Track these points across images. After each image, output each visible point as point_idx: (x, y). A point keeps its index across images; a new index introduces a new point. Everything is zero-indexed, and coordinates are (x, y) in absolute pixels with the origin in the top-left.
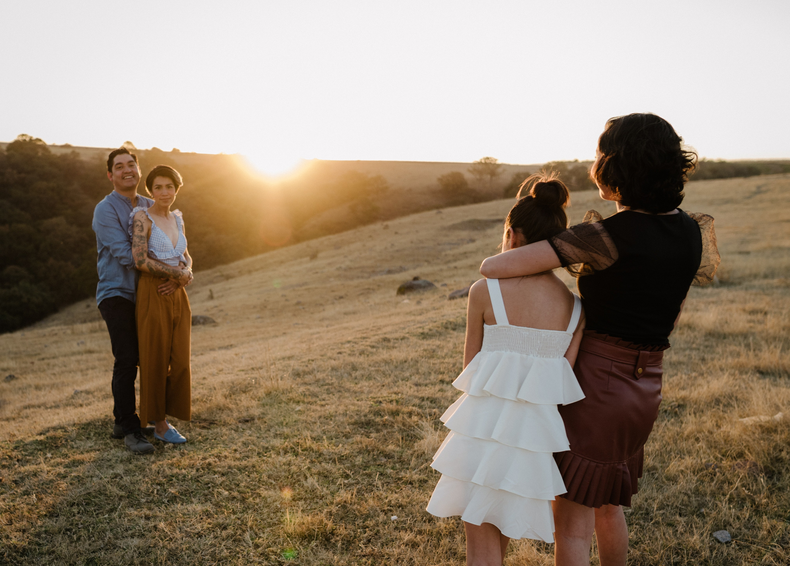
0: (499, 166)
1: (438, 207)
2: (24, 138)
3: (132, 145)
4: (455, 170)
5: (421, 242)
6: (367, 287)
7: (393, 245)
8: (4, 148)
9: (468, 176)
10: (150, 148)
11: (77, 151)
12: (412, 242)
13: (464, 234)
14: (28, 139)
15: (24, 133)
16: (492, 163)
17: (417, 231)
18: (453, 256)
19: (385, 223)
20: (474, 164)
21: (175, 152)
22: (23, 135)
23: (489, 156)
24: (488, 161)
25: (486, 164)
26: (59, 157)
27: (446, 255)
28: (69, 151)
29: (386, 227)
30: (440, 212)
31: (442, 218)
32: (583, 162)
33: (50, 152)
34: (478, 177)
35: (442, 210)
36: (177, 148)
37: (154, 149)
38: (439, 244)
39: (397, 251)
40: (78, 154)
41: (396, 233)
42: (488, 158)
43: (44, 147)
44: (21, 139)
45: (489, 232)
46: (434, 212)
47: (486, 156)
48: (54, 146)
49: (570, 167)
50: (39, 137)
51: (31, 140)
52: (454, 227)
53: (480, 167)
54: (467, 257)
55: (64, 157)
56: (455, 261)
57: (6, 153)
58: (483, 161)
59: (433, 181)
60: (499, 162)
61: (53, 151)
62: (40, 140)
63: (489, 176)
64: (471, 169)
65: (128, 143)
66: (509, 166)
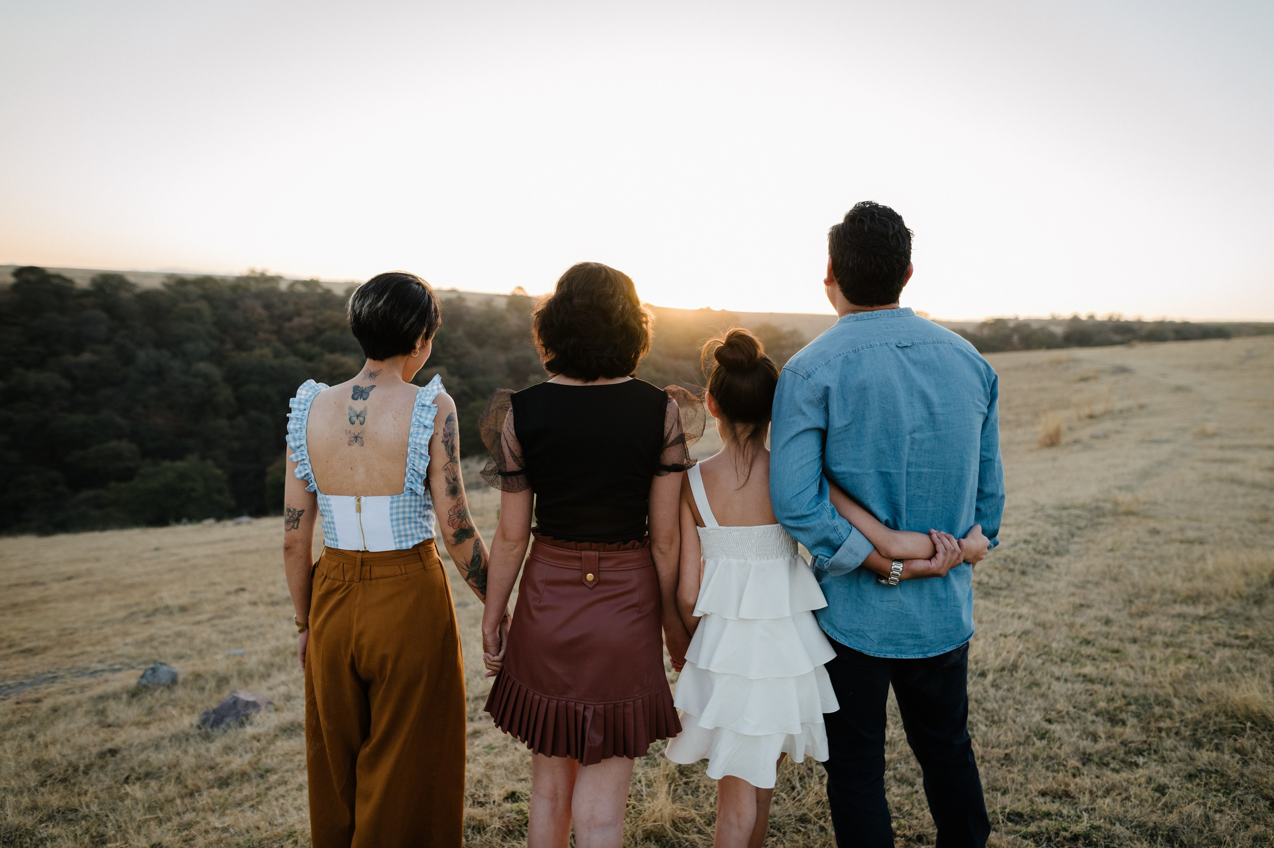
3: (524, 291)
28: (454, 296)
49: (1011, 325)
65: (520, 288)
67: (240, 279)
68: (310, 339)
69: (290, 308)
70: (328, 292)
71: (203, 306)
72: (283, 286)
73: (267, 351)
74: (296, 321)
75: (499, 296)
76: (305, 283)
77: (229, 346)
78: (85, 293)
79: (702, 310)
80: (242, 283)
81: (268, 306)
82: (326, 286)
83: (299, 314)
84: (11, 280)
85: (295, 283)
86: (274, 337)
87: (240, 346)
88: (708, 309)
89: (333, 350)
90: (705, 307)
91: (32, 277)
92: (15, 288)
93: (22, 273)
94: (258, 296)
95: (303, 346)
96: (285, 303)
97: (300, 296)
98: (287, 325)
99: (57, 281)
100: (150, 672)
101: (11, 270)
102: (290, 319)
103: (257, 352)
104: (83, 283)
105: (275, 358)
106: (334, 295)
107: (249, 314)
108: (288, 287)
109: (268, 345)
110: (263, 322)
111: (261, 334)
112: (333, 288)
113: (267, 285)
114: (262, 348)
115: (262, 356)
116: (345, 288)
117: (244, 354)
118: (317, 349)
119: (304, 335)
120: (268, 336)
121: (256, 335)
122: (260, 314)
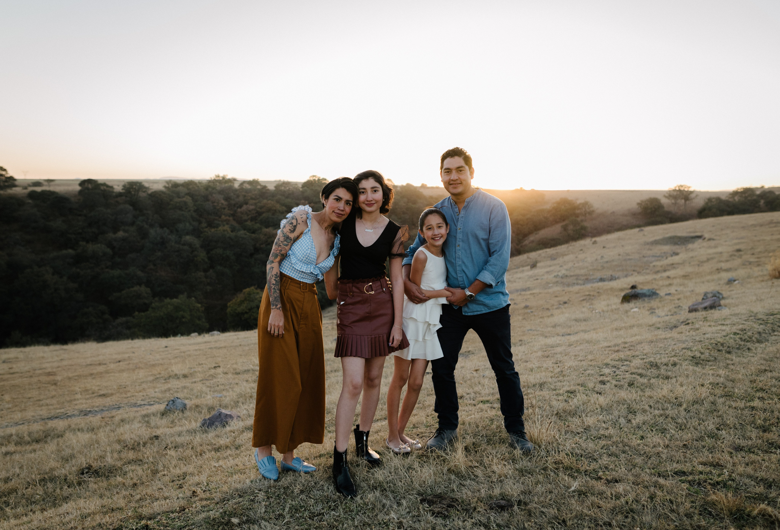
0: (692, 192)
1: (639, 226)
2: (314, 178)
3: (392, 182)
4: (653, 196)
5: (628, 255)
6: (588, 293)
7: (602, 257)
8: (300, 186)
9: (664, 201)
10: (404, 184)
12: (619, 255)
13: (666, 248)
14: (316, 179)
16: (686, 190)
17: (623, 246)
18: (661, 266)
19: (594, 239)
20: (670, 191)
21: (423, 186)
22: (314, 176)
23: (682, 184)
24: (682, 189)
25: (680, 190)
27: (654, 266)
29: (595, 242)
30: (642, 230)
31: (644, 235)
32: (769, 188)
34: (673, 201)
35: (643, 228)
36: (425, 183)
37: (408, 185)
38: (644, 257)
39: (607, 262)
41: (604, 247)
42: (682, 186)
44: (312, 179)
45: (690, 246)
46: (637, 230)
47: (679, 184)
49: (758, 192)
50: (325, 177)
51: (319, 180)
52: (656, 243)
53: (675, 193)
54: (674, 268)
56: (665, 271)
57: (301, 189)
58: (677, 189)
59: (633, 205)
60: (691, 189)
63: (683, 201)
64: (667, 195)
66: (700, 192)
67: (210, 181)
68: (252, 219)
69: (241, 199)
70: (265, 187)
71: (188, 199)
72: (236, 185)
73: (227, 227)
74: (245, 207)
76: (251, 183)
77: (204, 225)
78: (120, 195)
79: (517, 190)
80: (211, 184)
81: (227, 199)
82: (263, 184)
83: (246, 204)
84: (78, 188)
85: (244, 182)
86: (231, 218)
87: (210, 225)
88: (522, 190)
89: (267, 227)
90: (519, 188)
91: (90, 186)
92: (80, 192)
93: (83, 183)
94: (221, 192)
95: (249, 223)
96: (238, 196)
97: (247, 191)
98: (239, 210)
99: (102, 188)
100: (171, 402)
101: (79, 182)
102: (241, 207)
103: (221, 228)
104: (118, 189)
105: (232, 232)
106: (268, 190)
107: (215, 204)
108: (239, 186)
109: (227, 224)
110: (224, 209)
111: (223, 217)
112: (267, 185)
113: (226, 185)
114: (224, 226)
115: (224, 231)
116: (275, 185)
117: (213, 230)
118: (258, 225)
119: (250, 216)
120: (228, 218)
121: (220, 217)
122: (222, 204)
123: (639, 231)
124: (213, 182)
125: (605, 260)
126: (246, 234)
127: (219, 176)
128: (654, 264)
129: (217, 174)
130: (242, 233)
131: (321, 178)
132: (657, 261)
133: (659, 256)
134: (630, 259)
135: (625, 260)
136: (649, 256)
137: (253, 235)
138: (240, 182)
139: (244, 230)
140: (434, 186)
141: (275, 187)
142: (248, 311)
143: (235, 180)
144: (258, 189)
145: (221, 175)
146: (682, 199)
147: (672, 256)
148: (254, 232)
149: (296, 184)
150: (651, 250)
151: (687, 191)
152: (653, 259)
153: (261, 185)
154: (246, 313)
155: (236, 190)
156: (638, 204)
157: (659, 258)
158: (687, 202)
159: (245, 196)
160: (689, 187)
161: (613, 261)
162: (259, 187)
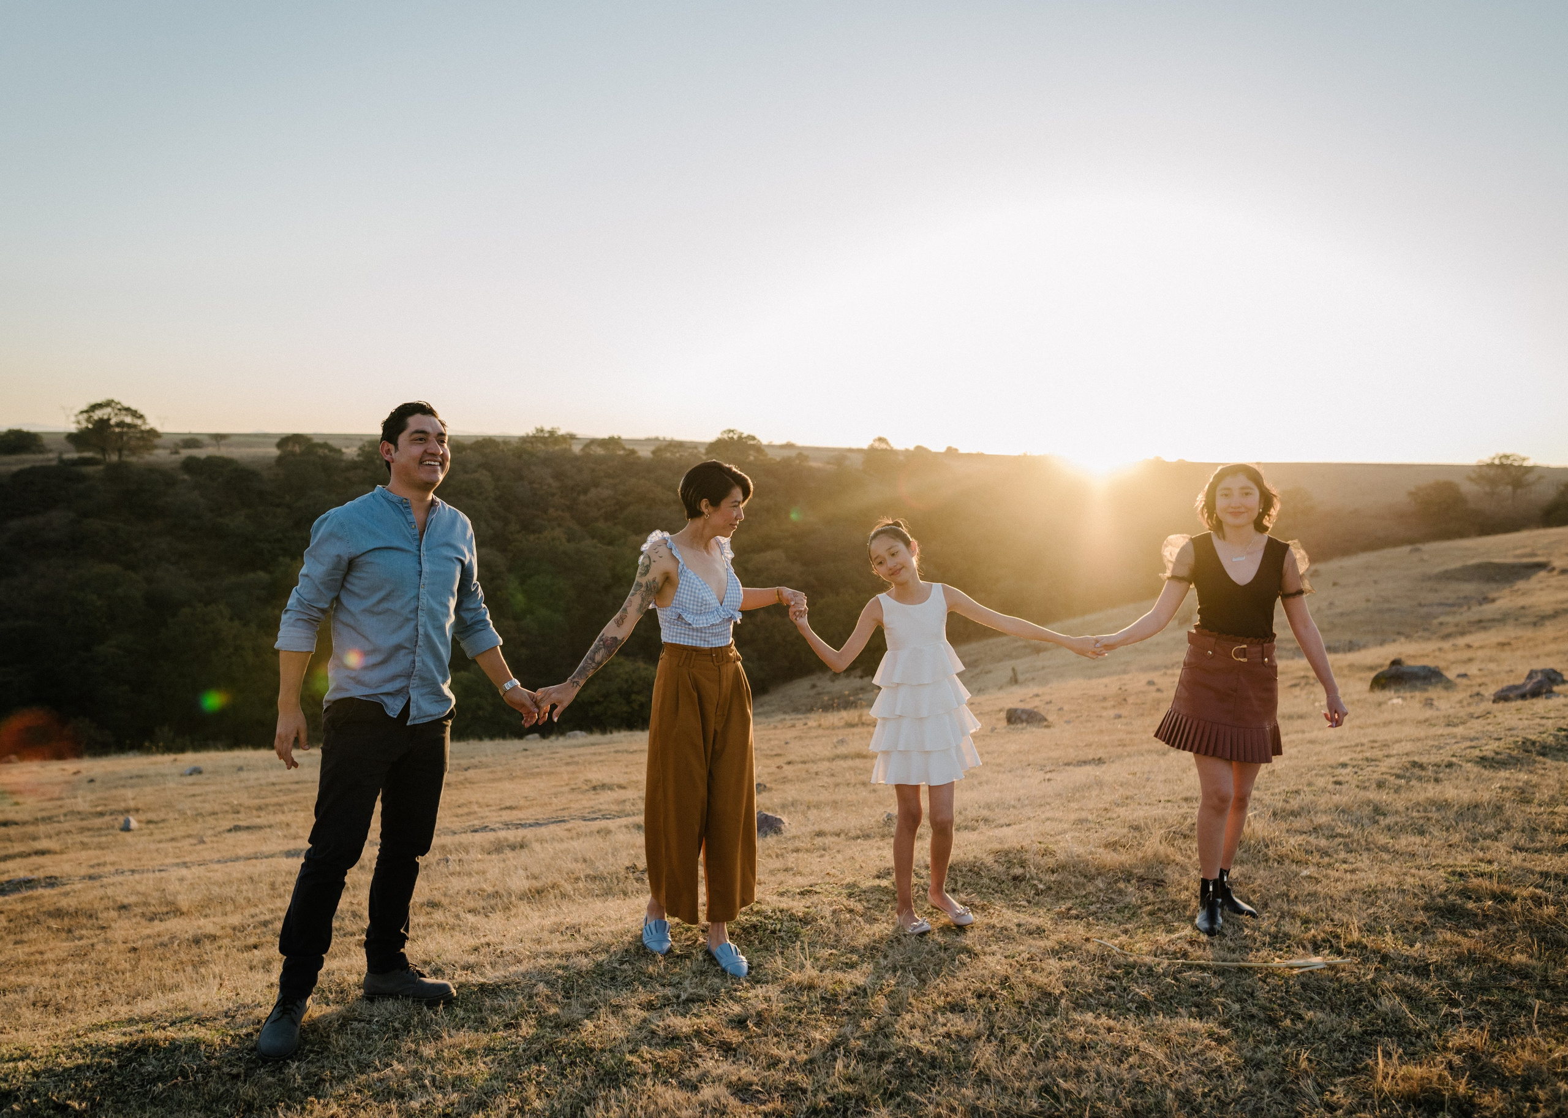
0: (1530, 470)
1: (1410, 541)
2: (731, 435)
3: (887, 443)
4: (1444, 478)
5: (1387, 600)
6: (1302, 674)
7: (1331, 604)
8: (703, 450)
9: (1468, 488)
10: (912, 448)
11: (805, 453)
12: (1368, 600)
13: (1469, 588)
14: (735, 437)
15: (732, 428)
16: (1516, 464)
17: (1376, 582)
18: (1457, 625)
20: (1479, 467)
22: (730, 431)
23: (1508, 452)
24: (1505, 462)
25: (1502, 466)
26: (779, 463)
27: (1441, 624)
28: (793, 453)
30: (1417, 550)
31: (1422, 560)
33: (766, 455)
34: (1488, 489)
35: (1421, 547)
36: (954, 446)
37: (918, 448)
38: (1420, 605)
39: (1342, 614)
40: (806, 458)
41: (1335, 584)
42: (1507, 457)
43: (759, 449)
44: (725, 436)
45: (1521, 585)
46: (1407, 549)
47: (1501, 453)
48: (771, 446)
50: (752, 434)
51: (740, 438)
52: (1448, 576)
53: (1492, 472)
54: (1485, 628)
55: (786, 462)
56: (1463, 634)
57: (704, 458)
58: (1497, 462)
59: (1399, 497)
60: (1529, 463)
61: (771, 454)
62: (754, 438)
63: (1510, 488)
64: (1473, 475)
65: (881, 440)
66: (1548, 469)
67: (524, 440)
69: (586, 476)
70: (633, 452)
71: (484, 476)
72: (577, 449)
73: (558, 532)
74: (593, 492)
75: (850, 450)
76: (605, 443)
77: (514, 527)
78: (353, 465)
80: (528, 447)
81: (558, 476)
82: (629, 447)
83: (596, 485)
84: (275, 452)
85: (593, 442)
86: (567, 515)
87: (527, 527)
91: (297, 449)
92: (280, 460)
93: (286, 441)
94: (547, 461)
95: (601, 524)
96: (580, 471)
97: (599, 460)
98: (582, 498)
99: (321, 452)
101: (277, 440)
102: (585, 491)
103: (547, 534)
104: (351, 452)
105: (569, 541)
106: (639, 458)
107: (536, 486)
108: (582, 450)
109: (560, 525)
110: (553, 495)
111: (551, 511)
112: (636, 448)
113: (557, 448)
114: (553, 529)
115: (553, 539)
116: (652, 448)
117: (532, 537)
118: (620, 529)
119: (603, 510)
120: (560, 513)
121: (545, 512)
122: (550, 486)
123: (1411, 551)
124: (532, 443)
125: (1339, 610)
126: (596, 547)
127: (542, 431)
128: (1442, 619)
129: (539, 427)
130: (587, 544)
131: (745, 435)
132: (1447, 614)
133: (1453, 605)
134: (1393, 610)
135: (1380, 611)
136: (1431, 605)
137: (610, 548)
138: (585, 442)
139: (593, 537)
140: (974, 451)
141: (654, 452)
142: (601, 699)
143: (572, 437)
144: (620, 456)
145: (547, 428)
146: (1507, 484)
147: (1480, 604)
148: (610, 543)
149: (695, 446)
150: (1436, 591)
151: (1520, 467)
152: (1440, 609)
153: (624, 449)
154: (598, 702)
155: (576, 458)
156: (1411, 494)
157: (1455, 609)
158: (1519, 491)
159: (593, 470)
160: (1524, 459)
161: (1354, 612)
162: (621, 452)
